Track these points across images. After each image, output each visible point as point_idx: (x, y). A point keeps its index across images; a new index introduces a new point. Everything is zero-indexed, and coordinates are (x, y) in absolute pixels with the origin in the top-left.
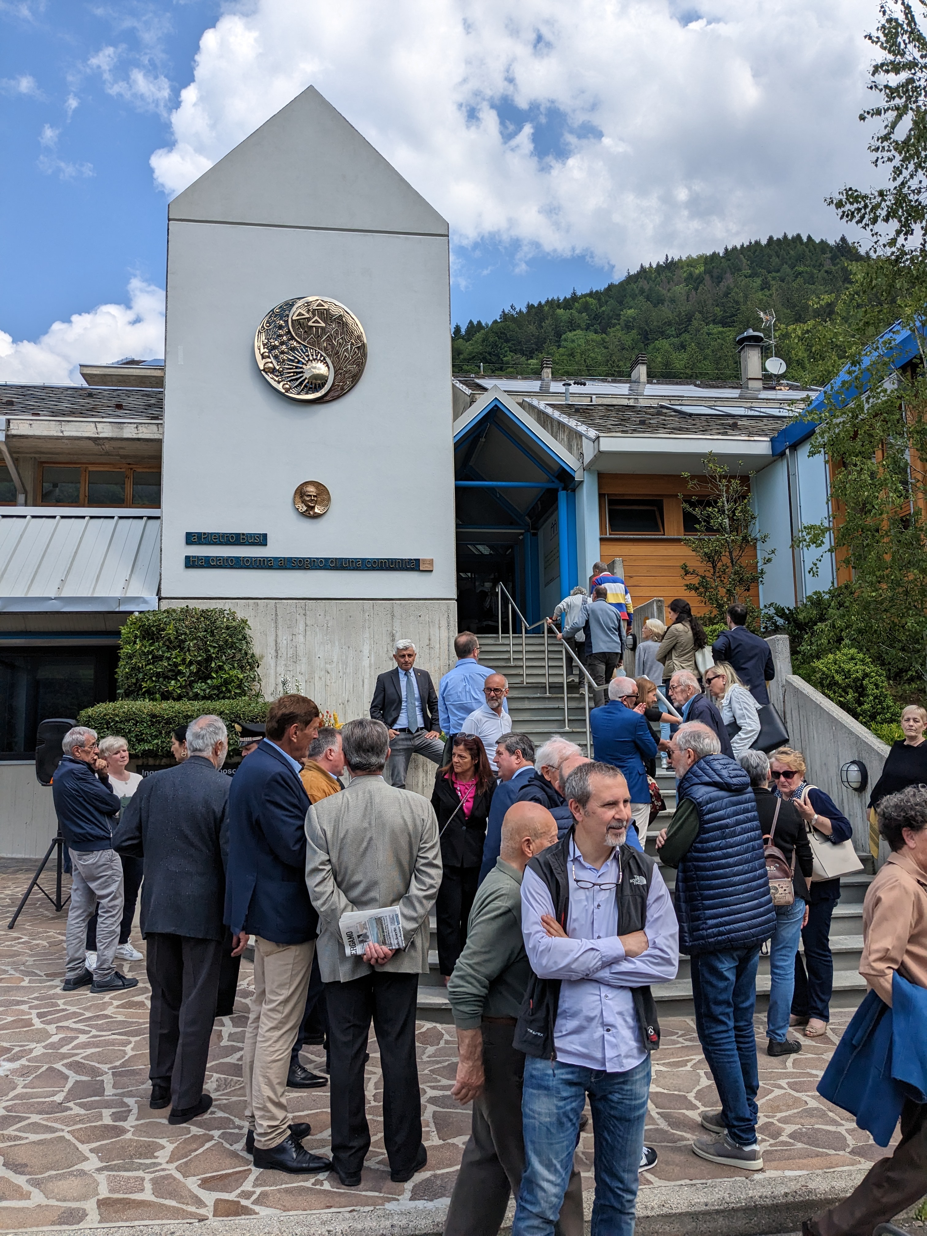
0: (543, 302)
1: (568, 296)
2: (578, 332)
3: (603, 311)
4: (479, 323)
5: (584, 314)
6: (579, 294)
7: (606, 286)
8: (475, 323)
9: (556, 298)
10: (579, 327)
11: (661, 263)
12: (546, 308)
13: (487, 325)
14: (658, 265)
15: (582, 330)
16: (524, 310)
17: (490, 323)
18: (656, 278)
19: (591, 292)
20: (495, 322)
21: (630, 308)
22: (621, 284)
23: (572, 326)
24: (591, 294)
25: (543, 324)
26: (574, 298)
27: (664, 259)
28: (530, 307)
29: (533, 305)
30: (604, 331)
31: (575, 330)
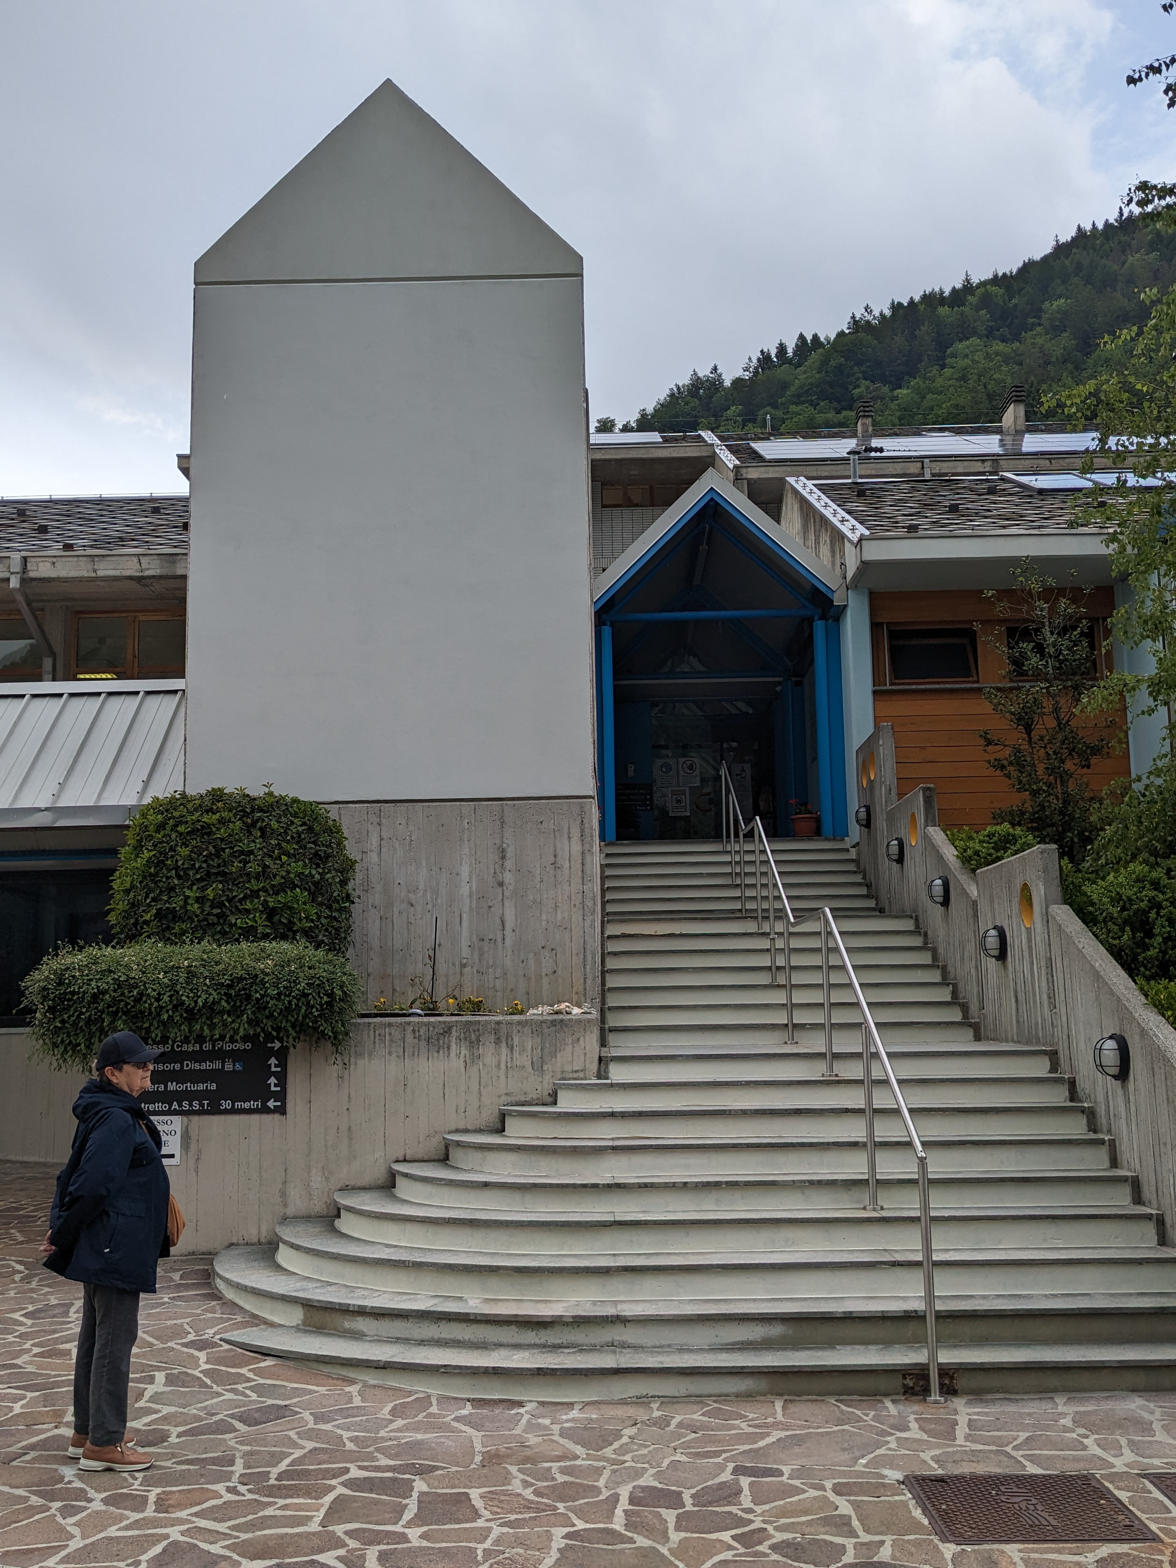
0: (917, 299)
1: (959, 286)
2: (975, 341)
3: (1015, 305)
4: (815, 337)
5: (983, 312)
6: (975, 280)
7: (1020, 265)
8: (809, 338)
9: (937, 290)
10: (974, 333)
11: (1112, 221)
12: (922, 307)
13: (827, 339)
14: (1107, 224)
15: (980, 337)
16: (887, 312)
17: (833, 337)
18: (1102, 245)
19: (996, 276)
20: (841, 334)
21: (1060, 297)
22: (1045, 258)
23: (965, 332)
24: (996, 280)
25: (917, 332)
26: (968, 288)
27: (1116, 214)
28: (896, 307)
29: (900, 304)
30: (1016, 337)
31: (968, 339)
